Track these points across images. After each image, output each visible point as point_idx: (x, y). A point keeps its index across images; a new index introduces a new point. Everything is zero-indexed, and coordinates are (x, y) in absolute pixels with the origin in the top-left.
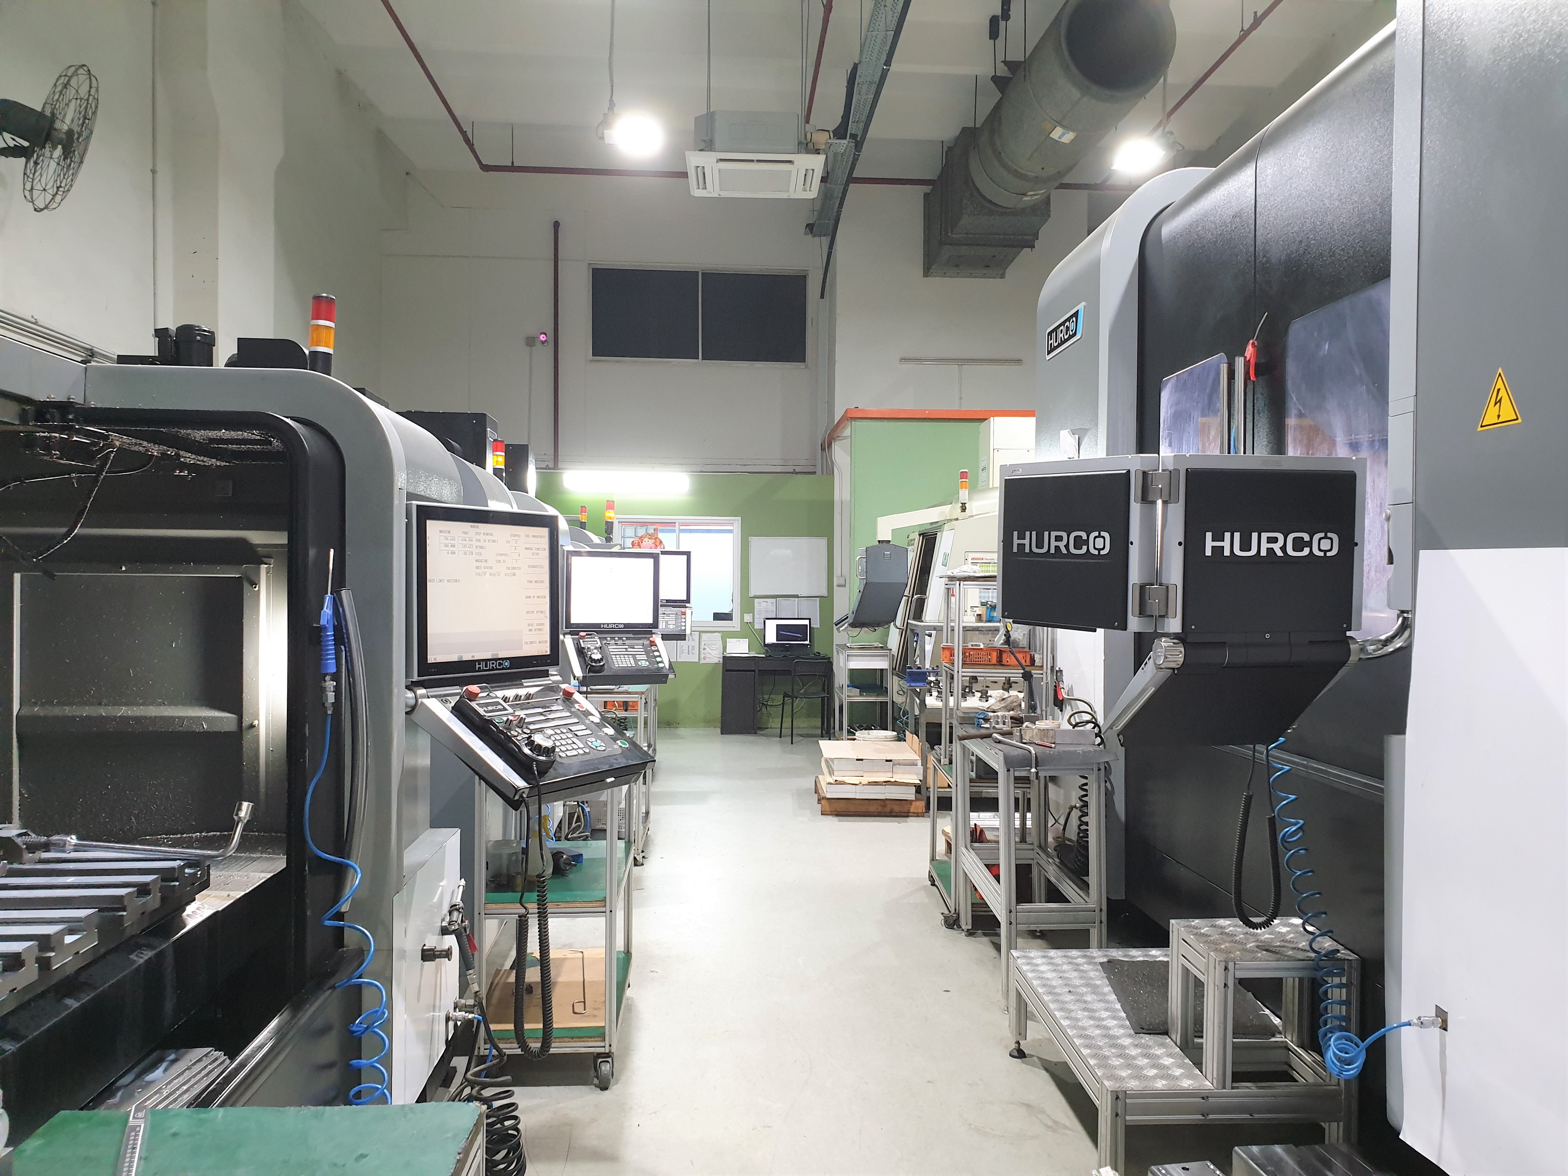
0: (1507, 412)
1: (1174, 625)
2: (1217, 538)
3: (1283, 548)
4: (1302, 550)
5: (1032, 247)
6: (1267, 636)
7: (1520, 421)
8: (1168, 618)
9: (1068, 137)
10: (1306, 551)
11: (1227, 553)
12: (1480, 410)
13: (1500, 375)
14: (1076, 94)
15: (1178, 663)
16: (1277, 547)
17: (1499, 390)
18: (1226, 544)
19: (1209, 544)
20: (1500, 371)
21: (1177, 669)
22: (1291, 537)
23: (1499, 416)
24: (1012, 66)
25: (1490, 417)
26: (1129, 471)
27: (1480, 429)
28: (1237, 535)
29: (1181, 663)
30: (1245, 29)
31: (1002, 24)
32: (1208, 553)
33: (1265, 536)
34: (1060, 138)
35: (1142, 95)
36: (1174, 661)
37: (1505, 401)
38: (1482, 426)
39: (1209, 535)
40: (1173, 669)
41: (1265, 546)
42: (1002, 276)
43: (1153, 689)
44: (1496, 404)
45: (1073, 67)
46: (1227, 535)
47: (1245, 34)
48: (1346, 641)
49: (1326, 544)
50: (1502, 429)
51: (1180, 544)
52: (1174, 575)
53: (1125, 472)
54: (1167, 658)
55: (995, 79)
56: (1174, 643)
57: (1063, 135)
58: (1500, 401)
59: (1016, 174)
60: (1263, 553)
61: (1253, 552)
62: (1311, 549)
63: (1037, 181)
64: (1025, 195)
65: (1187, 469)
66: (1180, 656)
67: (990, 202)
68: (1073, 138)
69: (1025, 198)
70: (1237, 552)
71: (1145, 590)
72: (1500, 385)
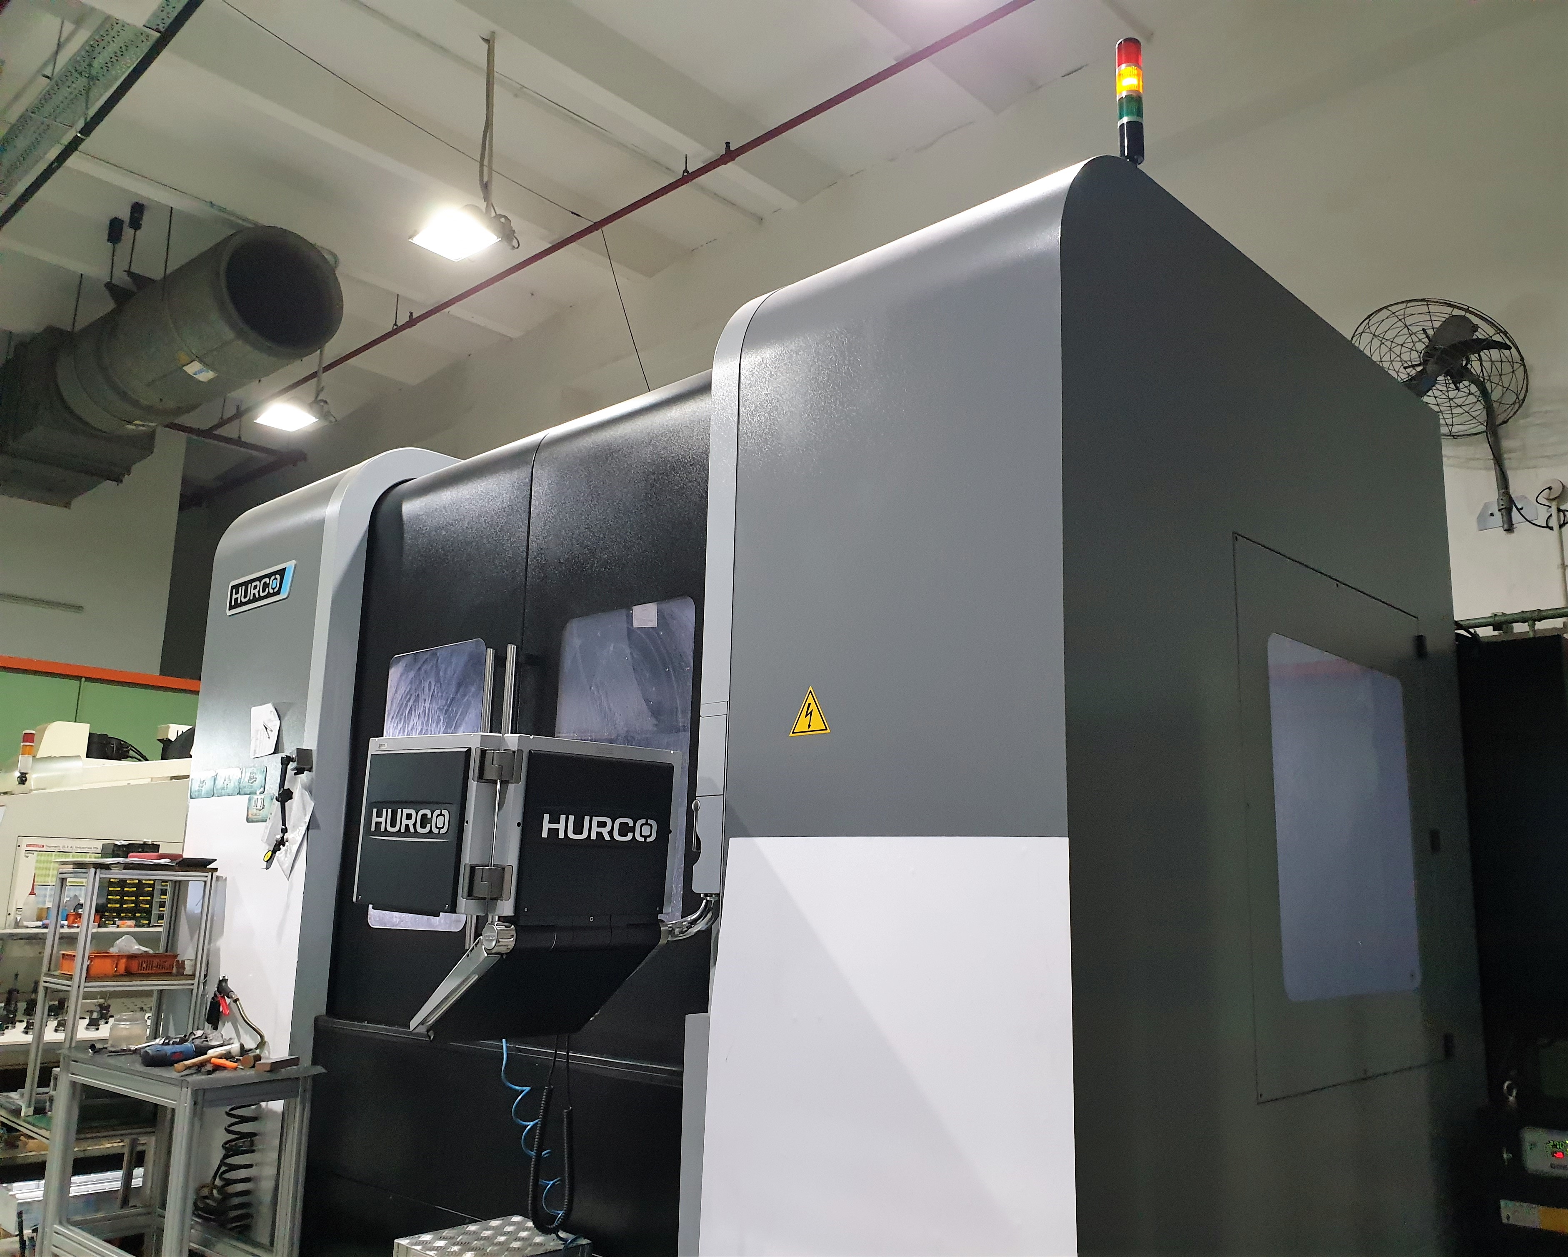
0: (817, 723)
1: (507, 907)
2: (555, 820)
3: (611, 833)
4: (626, 835)
5: (119, 480)
6: (592, 919)
7: (828, 731)
8: (502, 900)
9: (206, 376)
10: (630, 836)
11: (561, 835)
12: (793, 719)
13: (811, 692)
14: (229, 334)
15: (509, 947)
16: (605, 831)
17: (809, 704)
18: (561, 826)
19: (546, 825)
20: (811, 688)
21: (505, 953)
22: (618, 822)
23: (809, 726)
24: (140, 281)
25: (802, 725)
26: (470, 750)
27: (791, 735)
28: (571, 818)
29: (511, 947)
30: (399, 324)
31: (128, 232)
32: (545, 835)
33: (595, 820)
34: (195, 374)
35: (301, 357)
36: (505, 945)
37: (815, 713)
38: (793, 733)
39: (546, 817)
40: (502, 954)
41: (595, 829)
42: (67, 505)
43: (477, 977)
44: (807, 715)
45: (231, 307)
46: (563, 818)
47: (397, 330)
48: (658, 923)
49: (646, 831)
50: (810, 737)
51: (519, 825)
52: (511, 858)
53: (466, 749)
54: (499, 942)
55: (110, 286)
56: (506, 927)
57: (200, 371)
58: (811, 713)
59: (124, 396)
60: (593, 837)
61: (584, 836)
62: (634, 835)
63: (150, 411)
64: (129, 422)
65: (530, 751)
66: (512, 939)
67: (79, 419)
68: (212, 377)
69: (130, 427)
70: (571, 835)
71: (477, 872)
72: (810, 700)
